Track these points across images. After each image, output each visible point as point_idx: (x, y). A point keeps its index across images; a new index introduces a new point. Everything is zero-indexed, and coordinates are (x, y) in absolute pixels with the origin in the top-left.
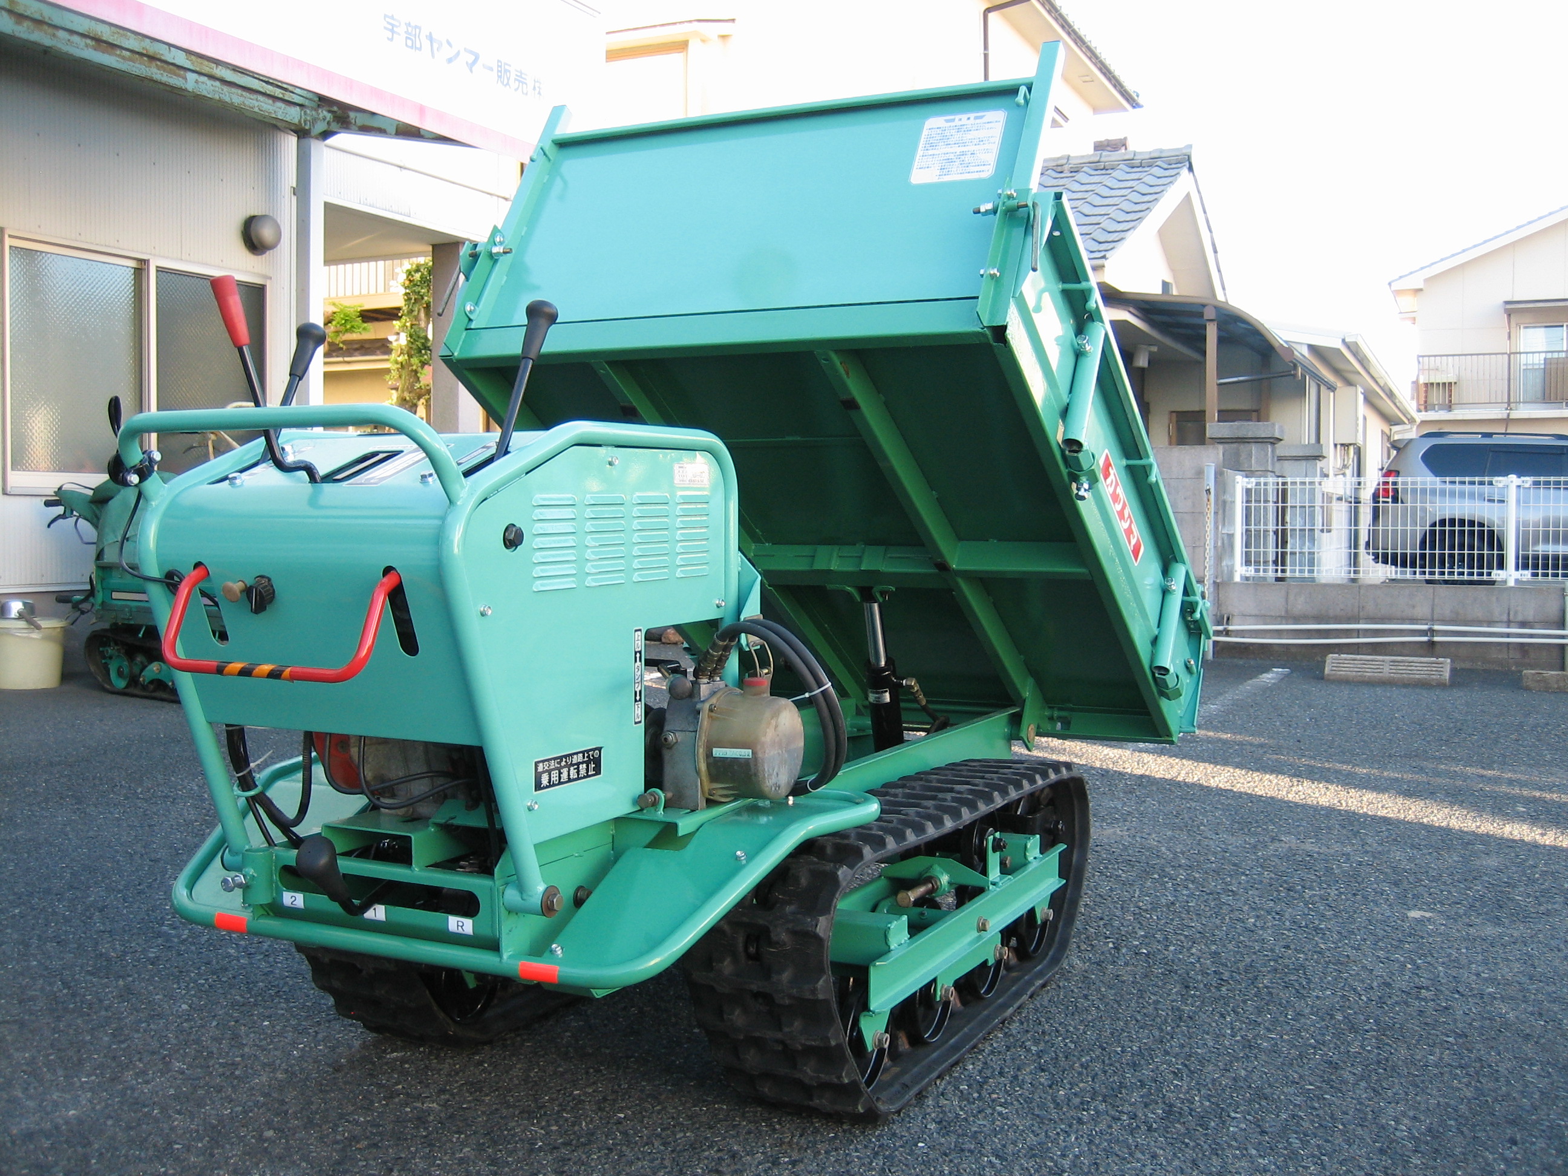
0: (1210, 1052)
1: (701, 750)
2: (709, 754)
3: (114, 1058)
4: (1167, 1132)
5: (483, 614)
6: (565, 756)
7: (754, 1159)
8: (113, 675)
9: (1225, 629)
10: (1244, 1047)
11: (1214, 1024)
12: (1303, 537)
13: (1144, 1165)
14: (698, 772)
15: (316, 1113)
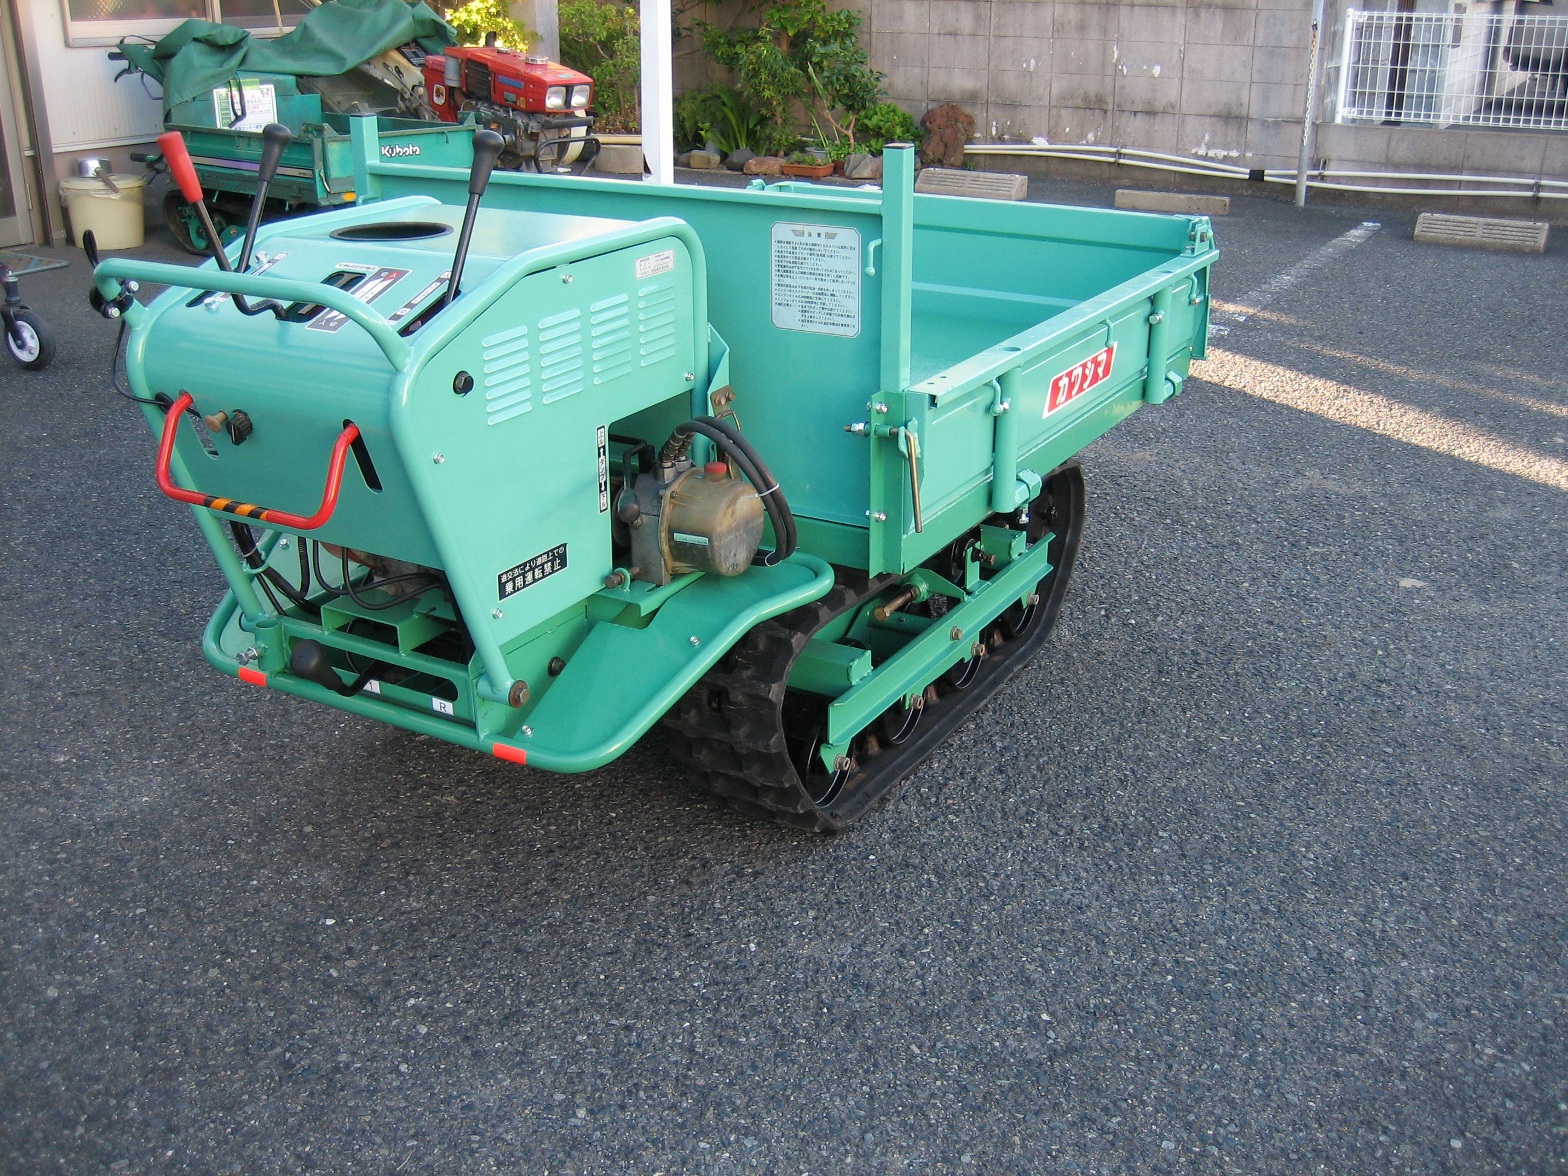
0: (1161, 755)
1: (663, 535)
2: (671, 538)
3: (181, 737)
4: (1096, 851)
5: (436, 462)
6: (529, 562)
7: (722, 869)
8: (193, 235)
9: (1320, 174)
10: (1193, 751)
11: (1173, 721)
12: (1425, 53)
13: (1065, 890)
14: (661, 553)
15: (350, 806)
